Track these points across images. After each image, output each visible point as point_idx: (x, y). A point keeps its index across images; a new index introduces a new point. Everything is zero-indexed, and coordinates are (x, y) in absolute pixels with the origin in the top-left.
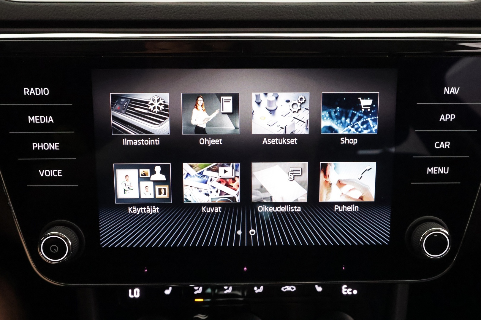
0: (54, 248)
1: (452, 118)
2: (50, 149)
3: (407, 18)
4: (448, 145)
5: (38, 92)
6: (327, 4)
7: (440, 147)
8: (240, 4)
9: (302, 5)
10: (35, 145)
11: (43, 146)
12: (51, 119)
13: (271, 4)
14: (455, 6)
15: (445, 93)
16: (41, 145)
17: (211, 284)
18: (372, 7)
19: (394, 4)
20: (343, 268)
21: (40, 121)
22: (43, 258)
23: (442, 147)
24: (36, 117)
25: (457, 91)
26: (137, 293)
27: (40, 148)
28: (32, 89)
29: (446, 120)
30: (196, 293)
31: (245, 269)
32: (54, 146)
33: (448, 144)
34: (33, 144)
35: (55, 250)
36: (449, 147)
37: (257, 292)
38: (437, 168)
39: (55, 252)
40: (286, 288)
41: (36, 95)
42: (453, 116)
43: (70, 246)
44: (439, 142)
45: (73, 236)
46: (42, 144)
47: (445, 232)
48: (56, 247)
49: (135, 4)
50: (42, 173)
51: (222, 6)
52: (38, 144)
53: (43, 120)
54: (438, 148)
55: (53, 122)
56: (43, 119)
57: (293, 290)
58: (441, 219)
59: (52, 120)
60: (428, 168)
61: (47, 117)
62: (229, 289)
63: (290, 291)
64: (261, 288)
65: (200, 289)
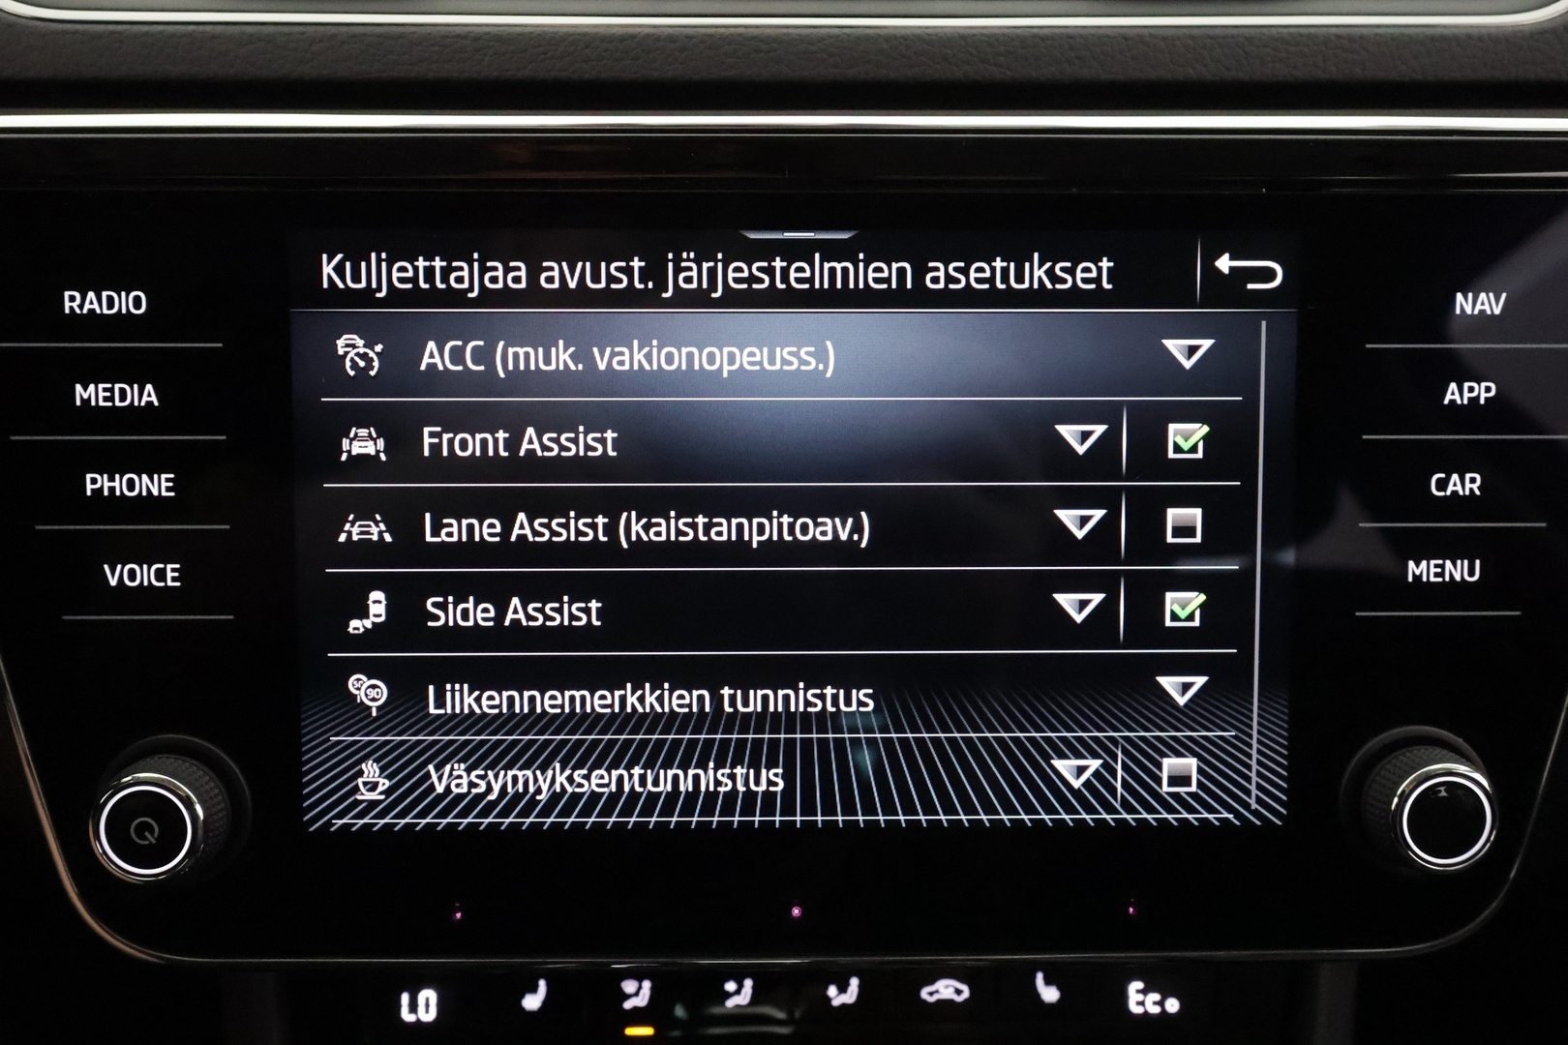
0: (143, 828)
1: (1483, 395)
2: (144, 493)
4: (1475, 486)
5: (111, 303)
7: (1448, 493)
9: (982, 35)
10: (94, 482)
11: (120, 485)
12: (150, 395)
14: (1480, 38)
15: (1458, 312)
16: (114, 481)
17: (681, 961)
18: (1209, 40)
20: (1131, 910)
21: (113, 401)
22: (103, 860)
23: (1455, 493)
24: (101, 386)
25: (1497, 305)
26: (427, 1005)
27: (112, 489)
28: (91, 295)
29: (1466, 402)
30: (628, 1005)
31: (796, 912)
32: (159, 485)
33: (1473, 480)
34: (89, 476)
35: (147, 834)
36: (1478, 493)
37: (836, 1003)
38: (1441, 562)
39: (146, 842)
40: (937, 992)
41: (102, 314)
42: (1488, 390)
43: (200, 824)
44: (1443, 475)
45: (211, 789)
46: (117, 476)
47: (1475, 779)
48: (150, 824)
49: (439, 28)
50: (113, 575)
51: (721, 35)
52: (105, 477)
53: (123, 398)
54: (1442, 494)
55: (156, 404)
56: (123, 392)
57: (959, 999)
58: (1459, 737)
59: (154, 399)
60: (1411, 564)
61: (136, 386)
62: (743, 991)
63: (951, 1002)
64: (850, 989)
65: (642, 992)
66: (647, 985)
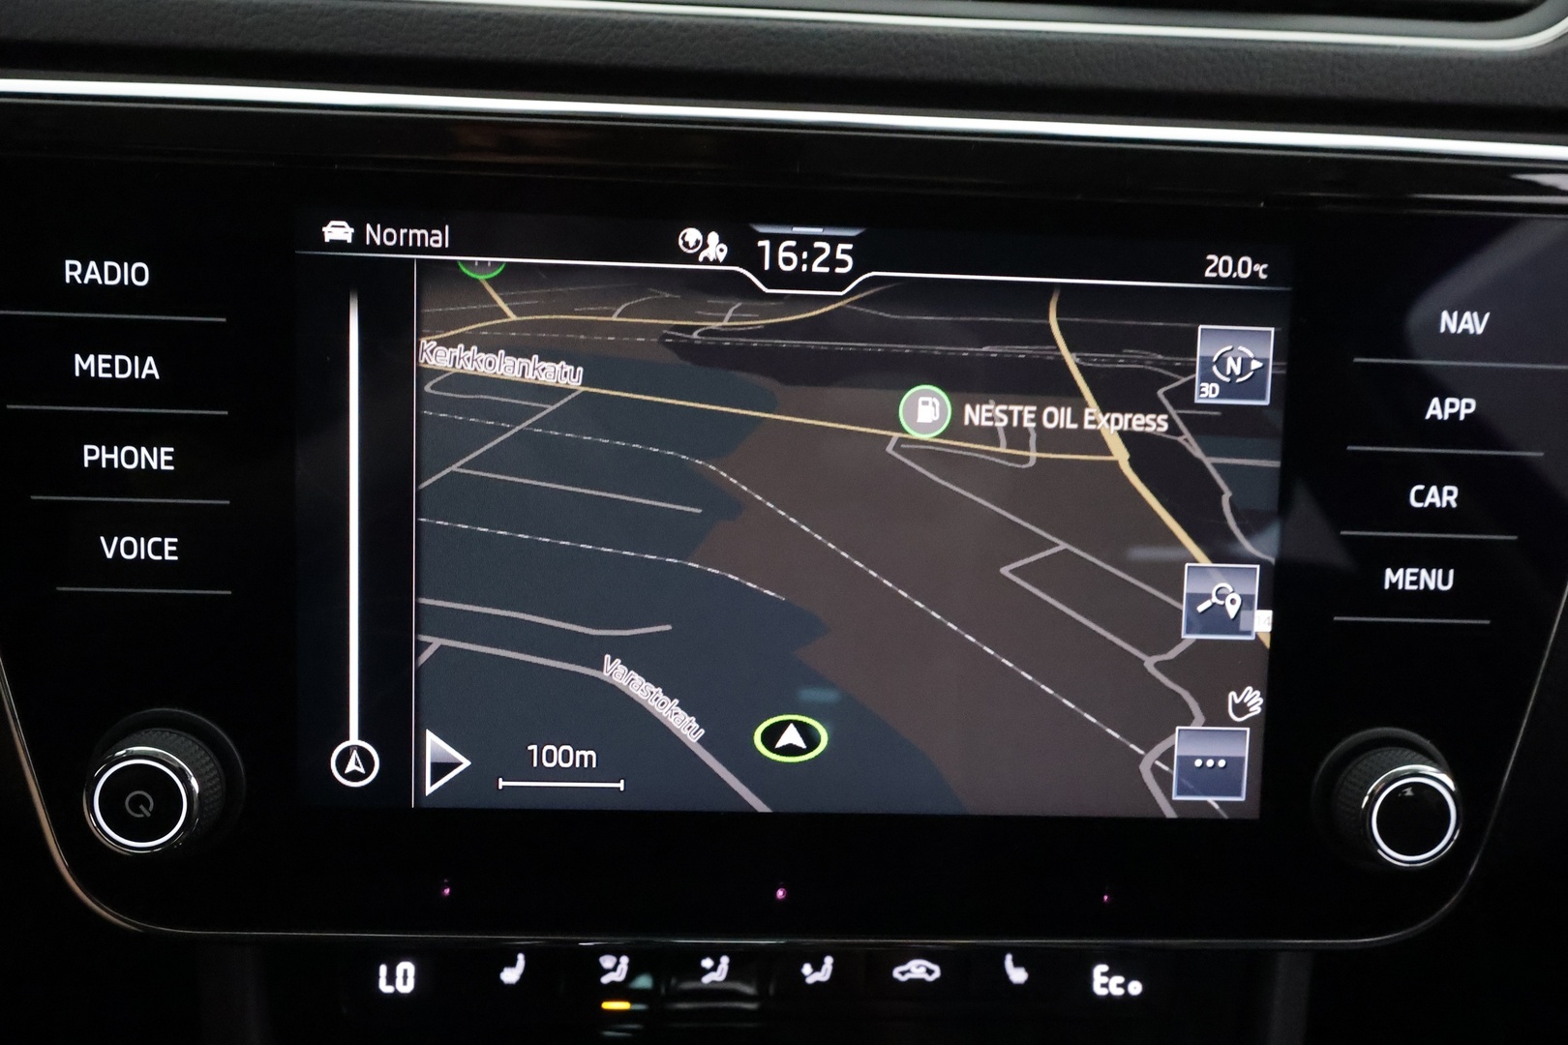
0: (137, 802)
1: (1464, 412)
2: (143, 466)
3: (1322, 93)
4: (1452, 499)
5: (112, 277)
7: (1426, 504)
10: (92, 452)
11: (117, 456)
12: (151, 368)
15: (1443, 330)
16: (112, 453)
20: (1106, 898)
21: (113, 373)
22: (97, 833)
23: (1432, 505)
24: (101, 357)
25: (1481, 322)
26: (405, 977)
27: (110, 462)
28: (93, 264)
29: (1446, 417)
30: (605, 980)
31: (780, 893)
32: (159, 459)
33: (1450, 493)
34: (87, 448)
35: (142, 807)
36: (1454, 506)
37: (810, 980)
38: (1416, 570)
39: (142, 816)
40: (909, 971)
41: (104, 285)
42: (1468, 406)
43: (195, 798)
44: (1422, 487)
45: (207, 764)
46: (116, 448)
47: (1442, 782)
48: (144, 797)
50: (109, 550)
52: (104, 448)
53: (123, 370)
54: (1420, 505)
55: (157, 377)
56: (123, 364)
57: (930, 978)
58: (1427, 739)
59: (155, 371)
60: (1389, 572)
61: (136, 358)
62: (720, 968)
63: (921, 981)
64: (824, 968)
65: (619, 967)
66: (624, 960)
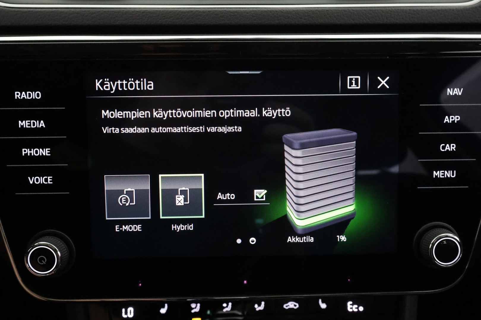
0: (41, 259)
1: (456, 120)
2: (41, 155)
4: (454, 148)
5: (30, 96)
6: (325, 9)
7: (446, 150)
8: (237, 9)
9: (300, 10)
10: (25, 151)
11: (33, 152)
12: (42, 124)
13: (268, 9)
15: (448, 94)
16: (31, 151)
17: (209, 298)
19: (392, 8)
20: (349, 280)
21: (31, 126)
22: (29, 269)
23: (448, 150)
24: (27, 121)
25: (460, 92)
26: (130, 312)
27: (31, 154)
28: (23, 93)
29: (451, 122)
30: (193, 311)
31: (245, 282)
32: (45, 152)
33: (453, 146)
34: (23, 150)
35: (43, 261)
36: (455, 150)
37: (257, 309)
38: (444, 171)
39: (43, 264)
40: (289, 306)
41: (27, 99)
42: (457, 118)
43: (59, 258)
44: (444, 145)
45: (63, 247)
46: (32, 149)
47: (455, 238)
48: (44, 258)
49: (131, 9)
50: (31, 180)
52: (29, 149)
53: (34, 125)
54: (444, 150)
55: (44, 127)
56: (34, 123)
57: (295, 308)
58: (450, 225)
59: (44, 125)
60: (434, 172)
61: (38, 121)
62: (229, 306)
63: (293, 309)
64: (262, 305)
65: (197, 307)
66: (199, 305)
